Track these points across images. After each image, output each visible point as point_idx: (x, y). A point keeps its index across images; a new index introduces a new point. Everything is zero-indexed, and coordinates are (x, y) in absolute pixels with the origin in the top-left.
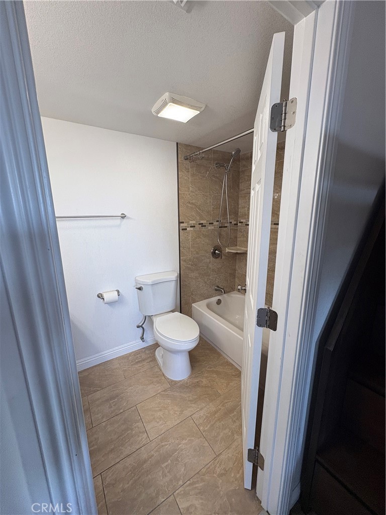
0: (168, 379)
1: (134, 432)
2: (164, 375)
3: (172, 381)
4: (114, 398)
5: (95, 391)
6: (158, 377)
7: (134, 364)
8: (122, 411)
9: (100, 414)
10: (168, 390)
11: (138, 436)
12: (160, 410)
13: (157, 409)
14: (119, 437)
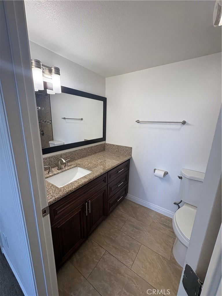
0: (173, 254)
1: (129, 254)
2: (172, 248)
3: (174, 259)
4: (137, 229)
5: (134, 217)
6: (167, 245)
7: (161, 223)
8: (134, 238)
9: (126, 229)
10: (165, 260)
11: (129, 259)
12: (150, 263)
13: (149, 261)
14: (123, 247)
